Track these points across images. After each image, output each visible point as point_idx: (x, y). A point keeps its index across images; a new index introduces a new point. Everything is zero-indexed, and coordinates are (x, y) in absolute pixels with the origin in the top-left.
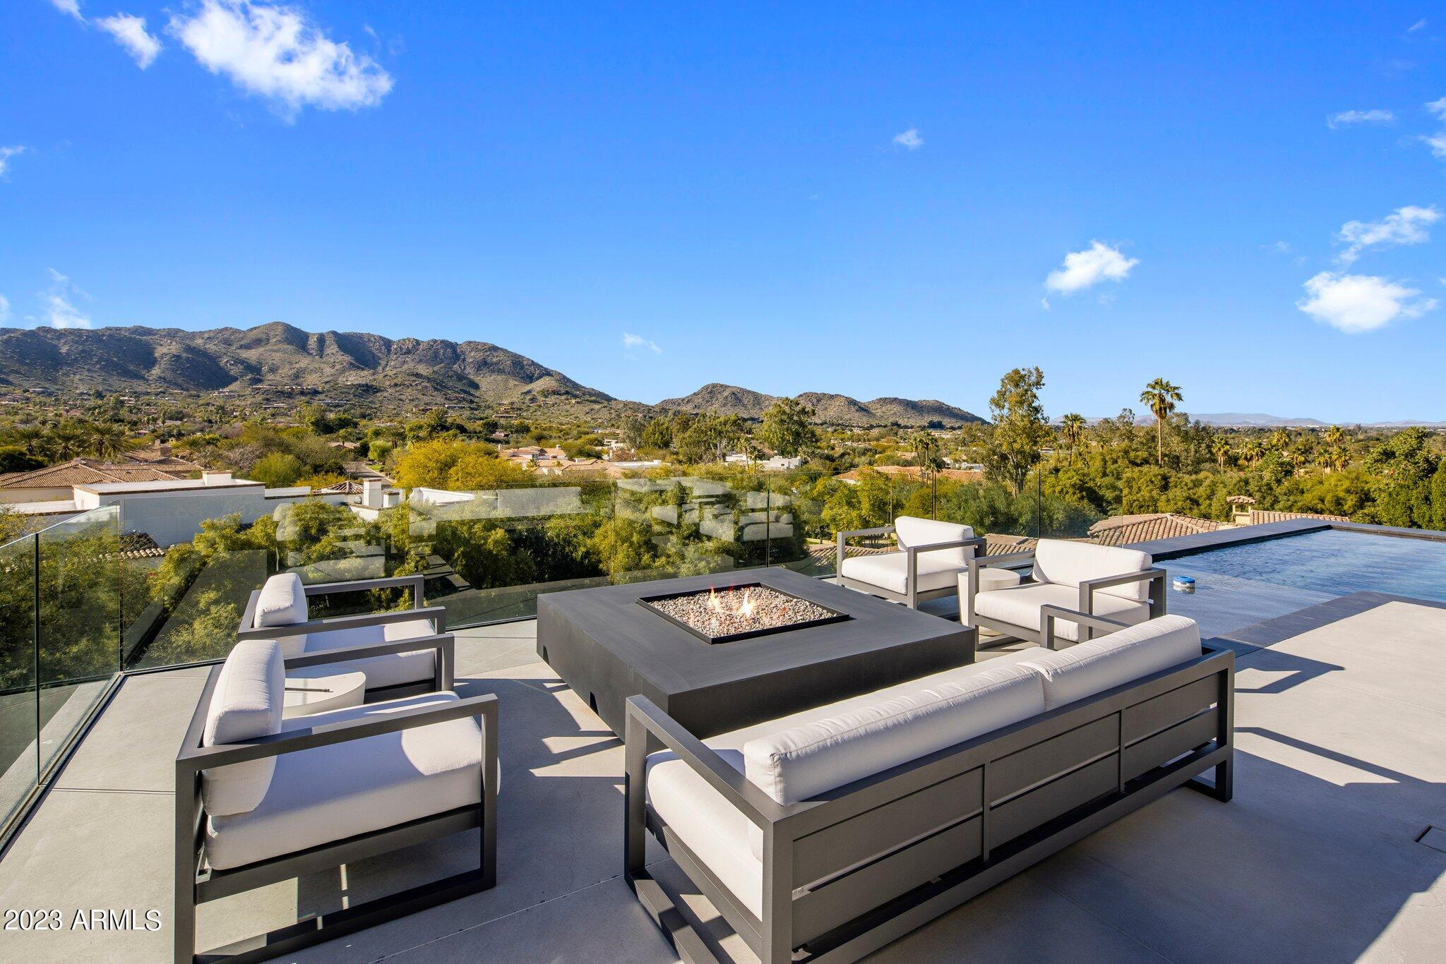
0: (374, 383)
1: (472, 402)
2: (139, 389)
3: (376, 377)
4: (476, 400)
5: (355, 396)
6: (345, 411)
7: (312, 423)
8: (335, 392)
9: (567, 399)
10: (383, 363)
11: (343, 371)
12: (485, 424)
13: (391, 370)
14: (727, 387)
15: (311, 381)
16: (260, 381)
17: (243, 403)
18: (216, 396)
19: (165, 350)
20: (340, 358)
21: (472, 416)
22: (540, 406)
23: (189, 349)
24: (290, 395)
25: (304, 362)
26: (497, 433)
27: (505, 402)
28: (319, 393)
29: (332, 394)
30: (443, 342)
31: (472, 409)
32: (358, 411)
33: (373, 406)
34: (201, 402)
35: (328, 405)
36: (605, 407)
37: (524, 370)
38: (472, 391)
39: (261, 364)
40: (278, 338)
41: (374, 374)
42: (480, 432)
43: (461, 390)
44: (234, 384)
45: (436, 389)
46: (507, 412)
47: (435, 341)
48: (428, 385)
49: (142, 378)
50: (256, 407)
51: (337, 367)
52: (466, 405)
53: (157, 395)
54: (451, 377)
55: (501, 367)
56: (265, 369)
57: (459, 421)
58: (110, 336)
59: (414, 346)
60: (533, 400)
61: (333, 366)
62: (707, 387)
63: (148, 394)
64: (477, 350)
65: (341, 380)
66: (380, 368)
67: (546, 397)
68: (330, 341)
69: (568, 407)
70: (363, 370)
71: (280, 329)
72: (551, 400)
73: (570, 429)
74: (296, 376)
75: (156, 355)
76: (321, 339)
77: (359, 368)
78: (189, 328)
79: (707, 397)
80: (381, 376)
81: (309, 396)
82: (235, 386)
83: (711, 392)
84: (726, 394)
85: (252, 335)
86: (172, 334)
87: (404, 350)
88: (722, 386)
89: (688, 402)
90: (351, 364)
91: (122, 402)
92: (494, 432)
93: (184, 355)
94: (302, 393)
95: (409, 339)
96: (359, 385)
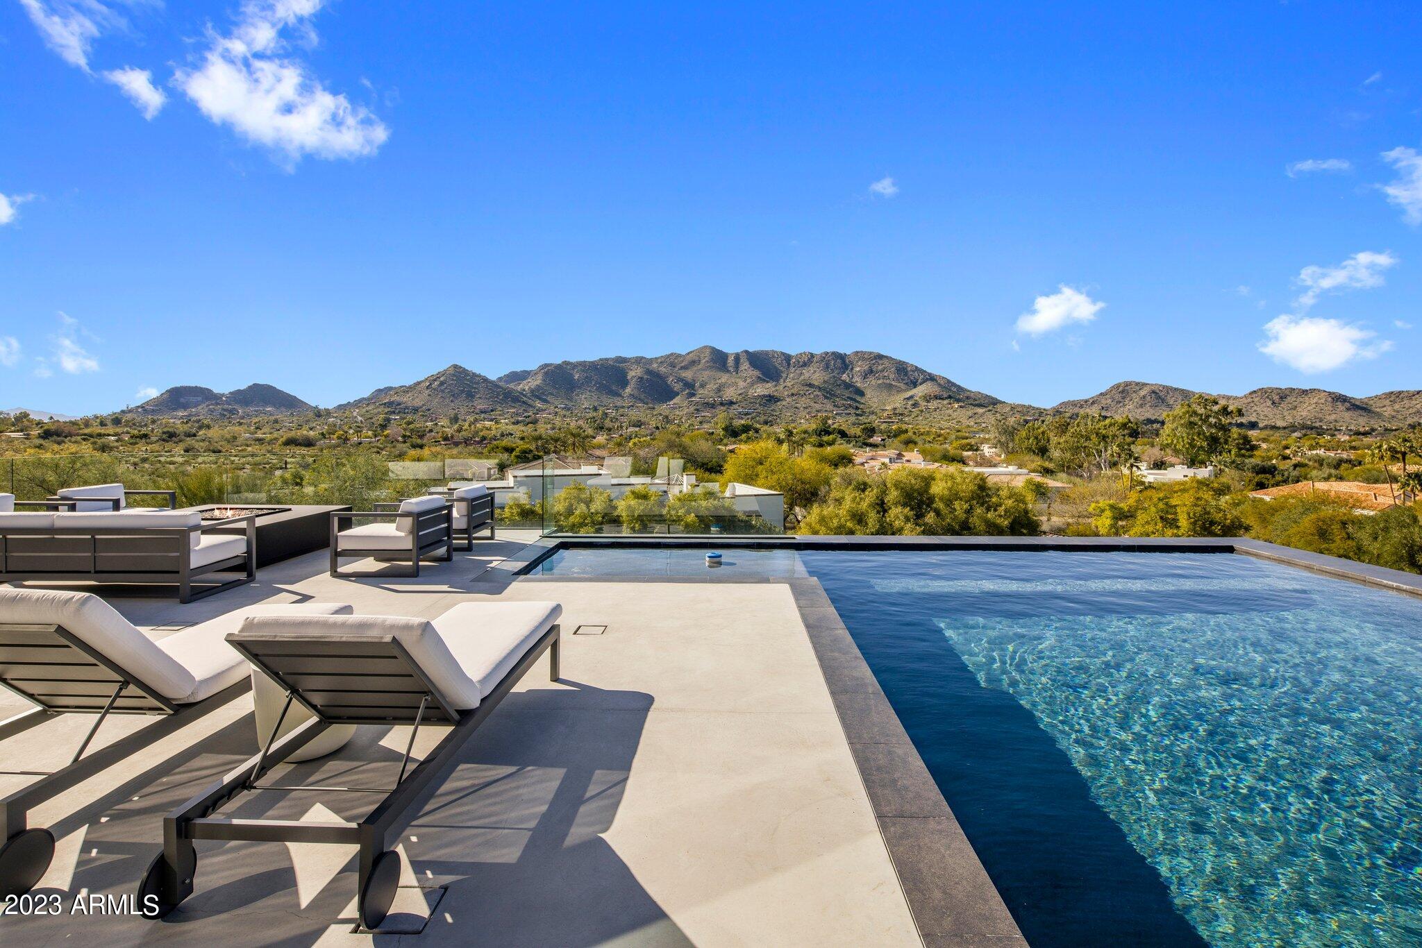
0: (775, 394)
1: (857, 408)
2: (619, 404)
3: (777, 388)
4: (861, 406)
5: (760, 405)
6: (752, 418)
7: (723, 429)
8: (745, 402)
9: (950, 404)
10: (784, 375)
11: (752, 384)
12: (864, 429)
13: (790, 380)
14: (1145, 385)
15: (730, 394)
16: (694, 395)
17: (681, 413)
18: (663, 408)
19: (634, 373)
20: (751, 373)
21: (857, 421)
22: (922, 411)
23: (649, 372)
24: (713, 406)
25: (724, 378)
26: (875, 438)
27: (888, 408)
28: (734, 403)
29: (743, 404)
30: (833, 353)
31: (857, 415)
32: (762, 418)
33: (775, 414)
34: (655, 413)
35: (740, 413)
36: (990, 411)
37: (907, 375)
38: (858, 398)
39: (694, 381)
40: (707, 359)
41: (776, 386)
42: (859, 437)
43: (848, 397)
44: (677, 398)
45: (826, 397)
46: (890, 418)
47: (827, 353)
48: (819, 393)
49: (620, 395)
50: (690, 415)
51: (748, 381)
52: (853, 411)
53: (629, 408)
54: (840, 385)
55: (886, 374)
56: (697, 385)
57: (844, 427)
58: (602, 364)
59: (809, 359)
60: (915, 405)
61: (745, 381)
62: (1118, 386)
63: (623, 407)
64: (863, 359)
65: (751, 392)
66: (782, 380)
67: (928, 402)
68: (743, 359)
69: (950, 411)
70: (768, 382)
71: (708, 351)
72: (934, 404)
73: (948, 433)
74: (719, 390)
75: (629, 378)
76: (737, 358)
77: (764, 381)
78: (649, 356)
79: (1118, 397)
80: (781, 387)
81: (727, 406)
82: (677, 400)
83: (1123, 392)
84: (1142, 393)
85: (689, 358)
86: (639, 360)
87: (801, 364)
88: (1137, 384)
89: (1093, 403)
90: (759, 377)
91: (606, 414)
92: (872, 437)
93: (645, 377)
94: (722, 404)
95: (805, 353)
96: (764, 396)
